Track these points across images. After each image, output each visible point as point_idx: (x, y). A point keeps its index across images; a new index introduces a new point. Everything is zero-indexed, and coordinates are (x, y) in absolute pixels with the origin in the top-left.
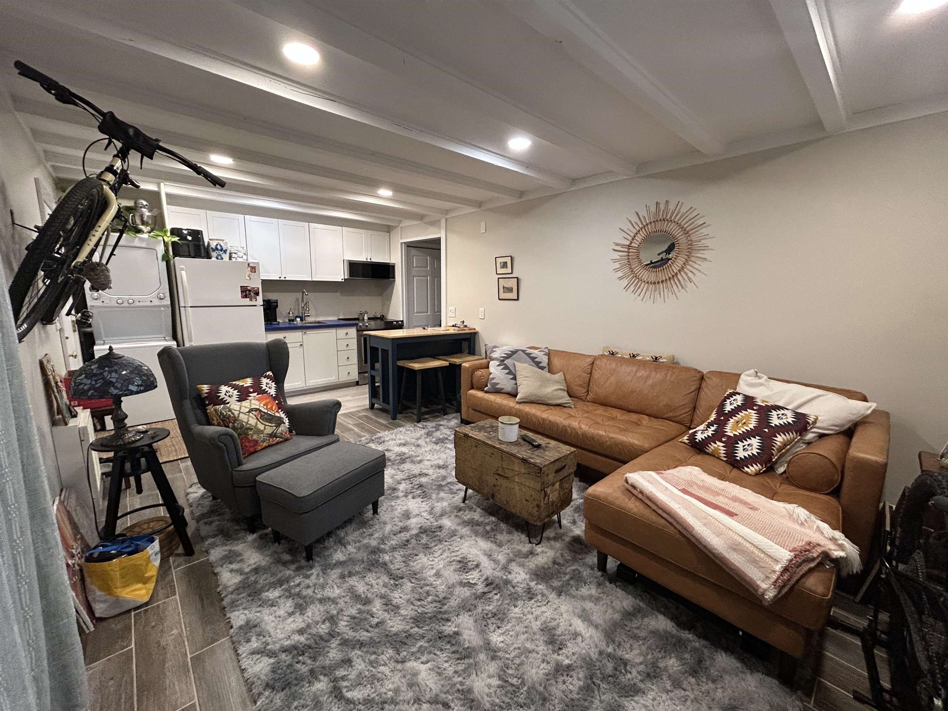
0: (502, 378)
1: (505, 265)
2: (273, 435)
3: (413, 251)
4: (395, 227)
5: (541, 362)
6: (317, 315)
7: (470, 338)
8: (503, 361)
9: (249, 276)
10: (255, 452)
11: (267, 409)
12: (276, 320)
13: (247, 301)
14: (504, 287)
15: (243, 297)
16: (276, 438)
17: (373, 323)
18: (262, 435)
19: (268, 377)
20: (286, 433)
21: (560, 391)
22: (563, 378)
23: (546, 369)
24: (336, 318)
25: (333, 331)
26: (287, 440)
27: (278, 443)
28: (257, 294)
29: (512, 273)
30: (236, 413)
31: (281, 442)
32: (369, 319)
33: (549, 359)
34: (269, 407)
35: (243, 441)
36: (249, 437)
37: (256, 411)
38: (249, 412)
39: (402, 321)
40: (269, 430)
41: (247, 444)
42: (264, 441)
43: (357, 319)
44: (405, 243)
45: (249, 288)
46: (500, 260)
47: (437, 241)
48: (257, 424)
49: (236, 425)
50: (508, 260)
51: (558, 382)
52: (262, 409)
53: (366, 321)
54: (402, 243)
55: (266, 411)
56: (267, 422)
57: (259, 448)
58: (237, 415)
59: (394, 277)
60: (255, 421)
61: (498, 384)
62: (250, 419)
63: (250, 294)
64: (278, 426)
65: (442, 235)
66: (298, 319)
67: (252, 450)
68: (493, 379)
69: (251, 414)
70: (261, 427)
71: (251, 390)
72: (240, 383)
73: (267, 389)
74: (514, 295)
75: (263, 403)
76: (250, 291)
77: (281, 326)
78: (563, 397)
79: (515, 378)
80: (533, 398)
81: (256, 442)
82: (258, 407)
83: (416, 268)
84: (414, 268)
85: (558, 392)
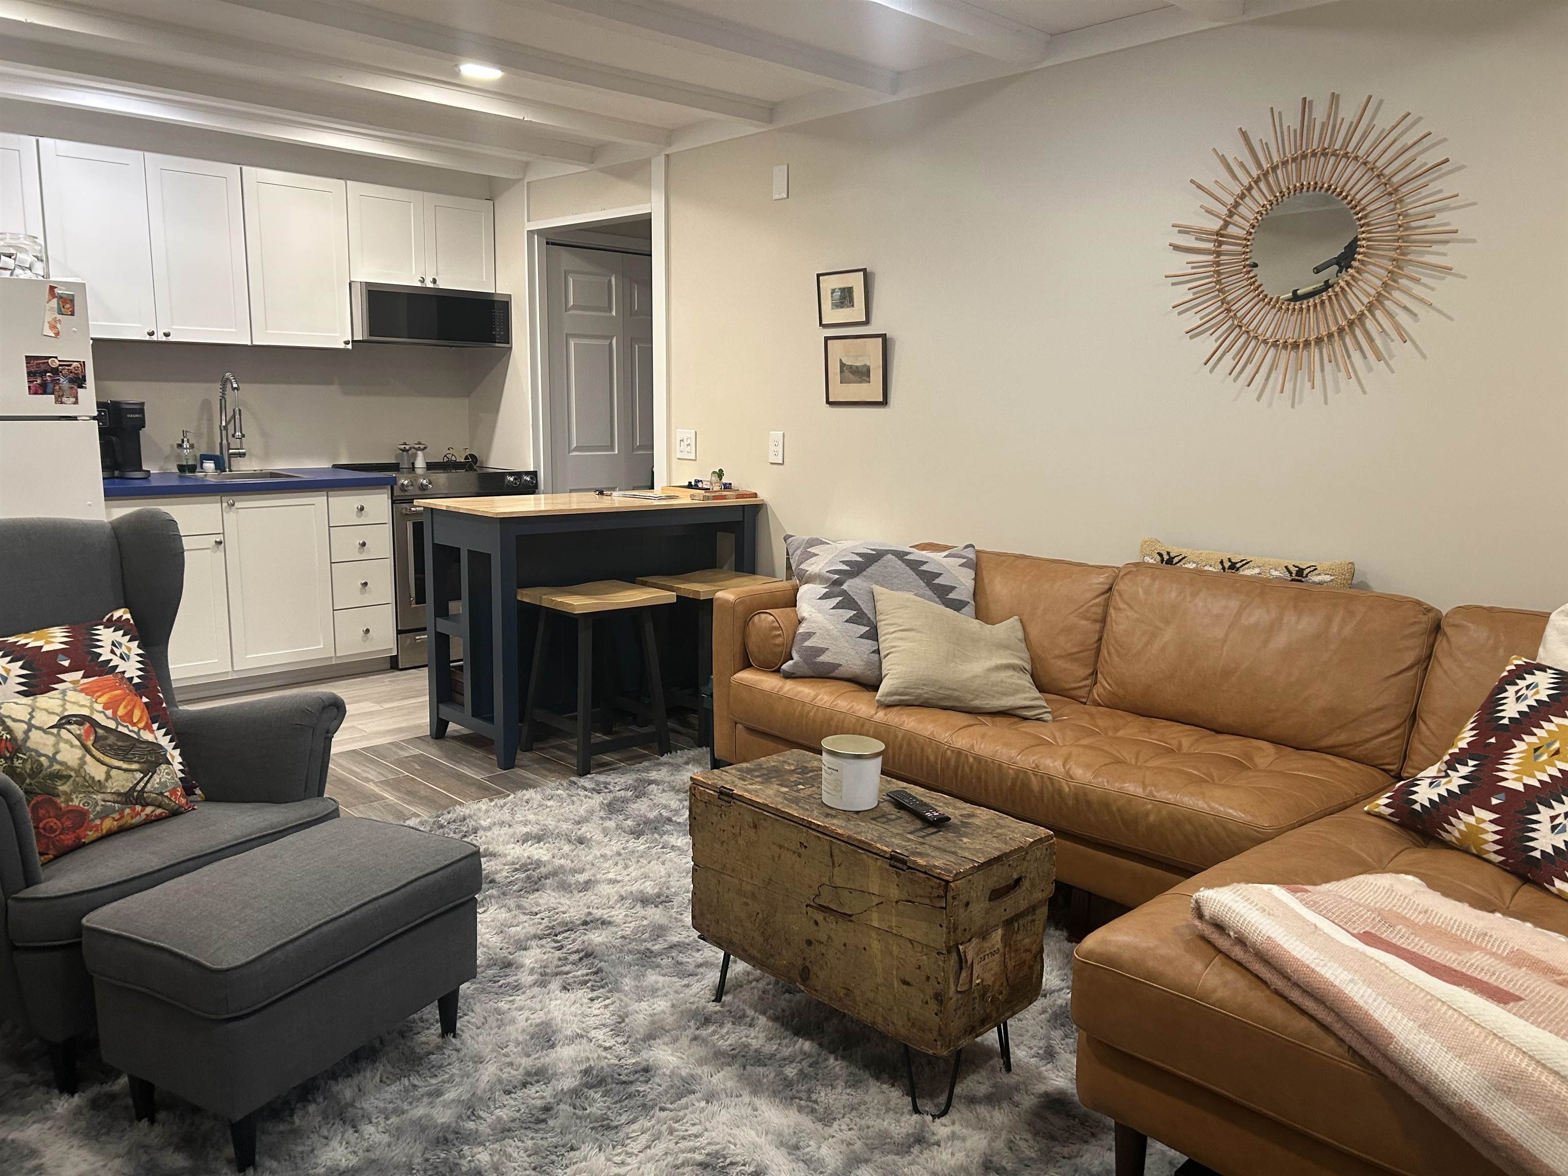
0: (835, 632)
1: (845, 298)
2: (132, 797)
3: (567, 258)
4: (509, 184)
5: (952, 588)
6: (267, 455)
7: (740, 524)
8: (838, 583)
9: (53, 327)
10: (79, 846)
11: (114, 718)
12: (140, 469)
13: (46, 404)
14: (842, 365)
15: (34, 391)
16: (145, 805)
17: (441, 478)
18: (98, 797)
19: (118, 625)
20: (173, 792)
21: (1010, 672)
22: (1020, 634)
23: (970, 609)
24: (326, 464)
25: (318, 500)
26: (175, 813)
27: (150, 822)
28: (79, 381)
29: (867, 322)
30: (19, 729)
31: (159, 819)
32: (430, 466)
33: (978, 579)
34: (121, 712)
35: (42, 812)
36: (60, 801)
37: (80, 724)
38: (58, 726)
39: (534, 474)
40: (121, 781)
41: (53, 822)
42: (103, 815)
43: (395, 467)
44: (540, 232)
45: (55, 364)
46: (830, 283)
47: (642, 225)
48: (83, 763)
49: (17, 763)
50: (856, 282)
51: (1002, 646)
52: (99, 718)
53: (419, 471)
54: (531, 233)
55: (112, 724)
56: (116, 756)
57: (92, 835)
58: (20, 735)
59: (506, 338)
60: (79, 752)
61: (822, 651)
62: (62, 745)
63: (56, 382)
64: (150, 769)
65: (655, 207)
66: (209, 465)
67: (68, 839)
68: (809, 635)
69: (64, 732)
70: (96, 771)
71: (66, 663)
72: (30, 641)
73: (116, 661)
74: (872, 390)
75: (103, 699)
76: (55, 371)
77: (154, 483)
78: (1017, 691)
79: (873, 635)
80: (926, 692)
81: (80, 816)
82: (86, 712)
83: (576, 309)
84: (569, 310)
85: (1004, 675)
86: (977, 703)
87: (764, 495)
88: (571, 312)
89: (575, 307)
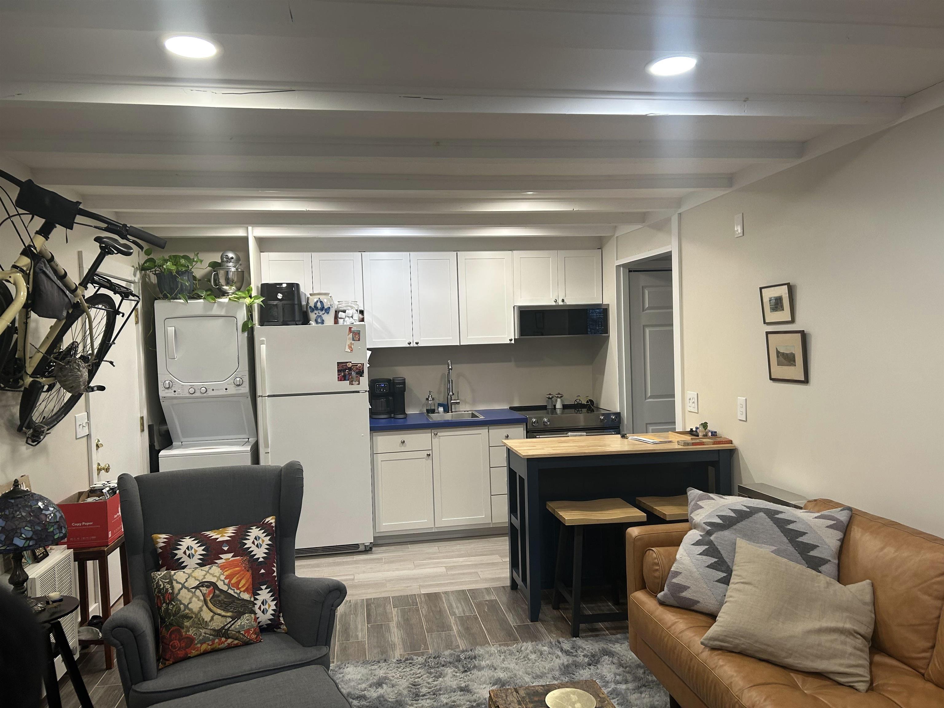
0: (697, 575)
1: (777, 304)
2: (222, 633)
3: (643, 279)
4: (610, 238)
5: (814, 547)
6: (474, 402)
7: (718, 462)
8: (709, 533)
9: (350, 347)
10: (187, 658)
11: (228, 585)
12: (403, 412)
13: (345, 385)
14: (778, 352)
15: (340, 379)
16: (227, 638)
17: (571, 414)
18: (203, 631)
19: (266, 528)
20: (248, 631)
22: (868, 598)
23: (830, 568)
24: (507, 407)
25: (483, 432)
26: (247, 643)
27: (230, 647)
28: (360, 373)
29: (793, 321)
30: (177, 586)
31: (236, 646)
32: (565, 407)
33: (844, 542)
34: (233, 581)
35: (173, 636)
36: (183, 631)
37: (208, 587)
38: (196, 588)
40: (218, 623)
41: (176, 643)
42: (202, 642)
43: (544, 408)
44: (624, 266)
45: (350, 365)
46: (769, 294)
47: (667, 258)
48: (201, 609)
49: (170, 607)
50: (783, 292)
51: (840, 608)
52: (220, 585)
53: (558, 412)
54: (618, 267)
55: (225, 588)
56: (220, 608)
57: (194, 653)
58: (176, 591)
59: (606, 330)
60: (200, 604)
61: (685, 588)
62: (194, 599)
63: (350, 374)
64: (237, 616)
65: (672, 247)
66: (441, 409)
67: (181, 654)
68: (677, 574)
69: (198, 592)
70: (206, 615)
71: (226, 549)
72: (213, 534)
73: (254, 548)
74: (797, 372)
75: (226, 573)
76: (350, 369)
79: (726, 581)
81: (191, 640)
82: (214, 580)
83: (649, 310)
84: (646, 310)
85: (825, 638)
86: (790, 661)
87: (737, 443)
88: (646, 312)
89: (649, 308)
